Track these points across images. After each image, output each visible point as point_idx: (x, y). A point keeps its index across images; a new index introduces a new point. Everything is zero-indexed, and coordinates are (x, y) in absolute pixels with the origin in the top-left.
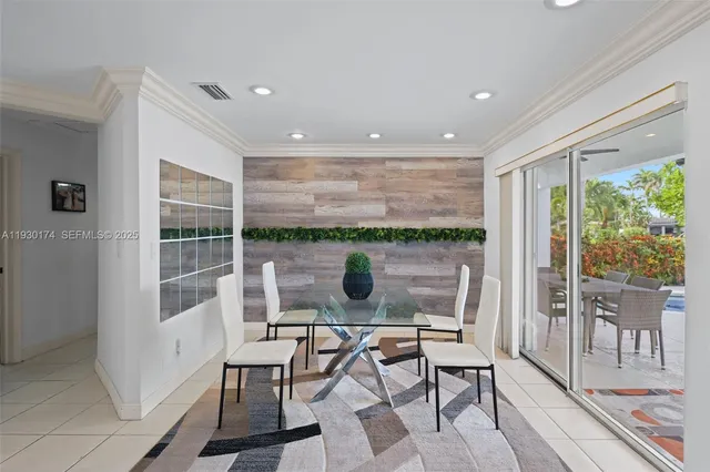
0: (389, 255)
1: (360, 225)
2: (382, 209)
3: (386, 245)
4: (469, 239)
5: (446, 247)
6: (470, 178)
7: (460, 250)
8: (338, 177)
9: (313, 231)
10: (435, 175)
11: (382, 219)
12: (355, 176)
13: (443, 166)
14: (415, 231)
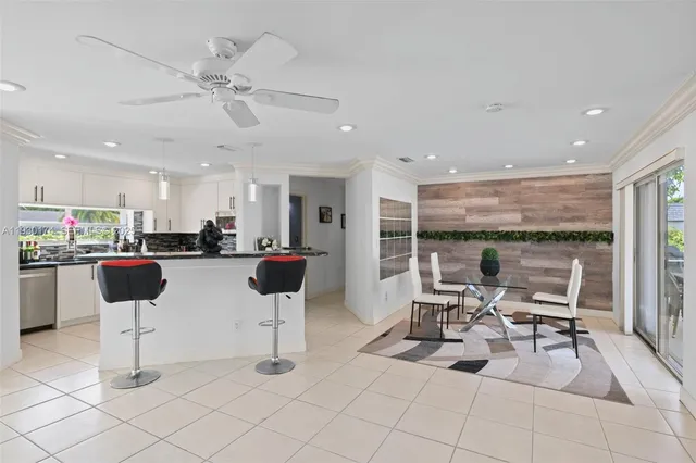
0: (524, 251)
1: (500, 229)
2: (518, 217)
3: (522, 244)
4: (597, 240)
5: (576, 246)
6: (600, 191)
7: (589, 249)
8: (483, 195)
9: (464, 233)
10: (563, 189)
11: (519, 224)
12: (496, 194)
13: (572, 182)
14: (546, 233)
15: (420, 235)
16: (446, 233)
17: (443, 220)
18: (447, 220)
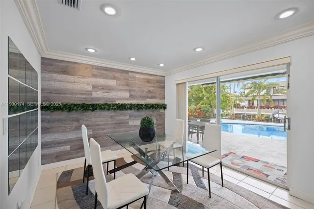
0: (130, 116)
1: (117, 102)
2: (127, 95)
3: (129, 112)
4: (161, 108)
5: (153, 112)
6: (161, 84)
7: (158, 113)
9: (93, 105)
10: (148, 81)
11: (127, 99)
12: (114, 78)
13: (152, 78)
15: (43, 108)
16: (75, 105)
17: (69, 94)
18: (76, 94)
